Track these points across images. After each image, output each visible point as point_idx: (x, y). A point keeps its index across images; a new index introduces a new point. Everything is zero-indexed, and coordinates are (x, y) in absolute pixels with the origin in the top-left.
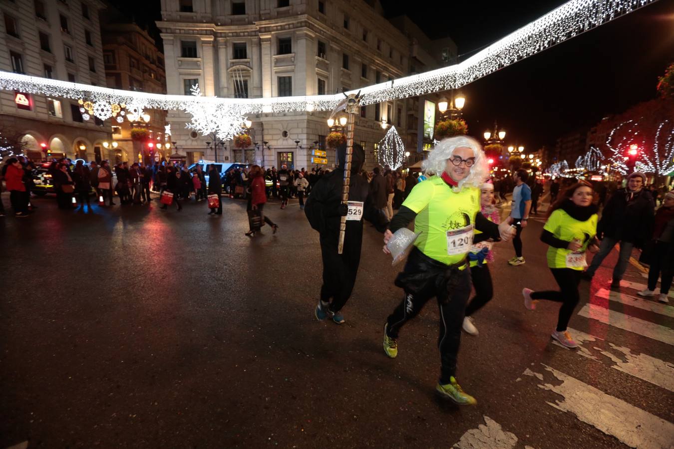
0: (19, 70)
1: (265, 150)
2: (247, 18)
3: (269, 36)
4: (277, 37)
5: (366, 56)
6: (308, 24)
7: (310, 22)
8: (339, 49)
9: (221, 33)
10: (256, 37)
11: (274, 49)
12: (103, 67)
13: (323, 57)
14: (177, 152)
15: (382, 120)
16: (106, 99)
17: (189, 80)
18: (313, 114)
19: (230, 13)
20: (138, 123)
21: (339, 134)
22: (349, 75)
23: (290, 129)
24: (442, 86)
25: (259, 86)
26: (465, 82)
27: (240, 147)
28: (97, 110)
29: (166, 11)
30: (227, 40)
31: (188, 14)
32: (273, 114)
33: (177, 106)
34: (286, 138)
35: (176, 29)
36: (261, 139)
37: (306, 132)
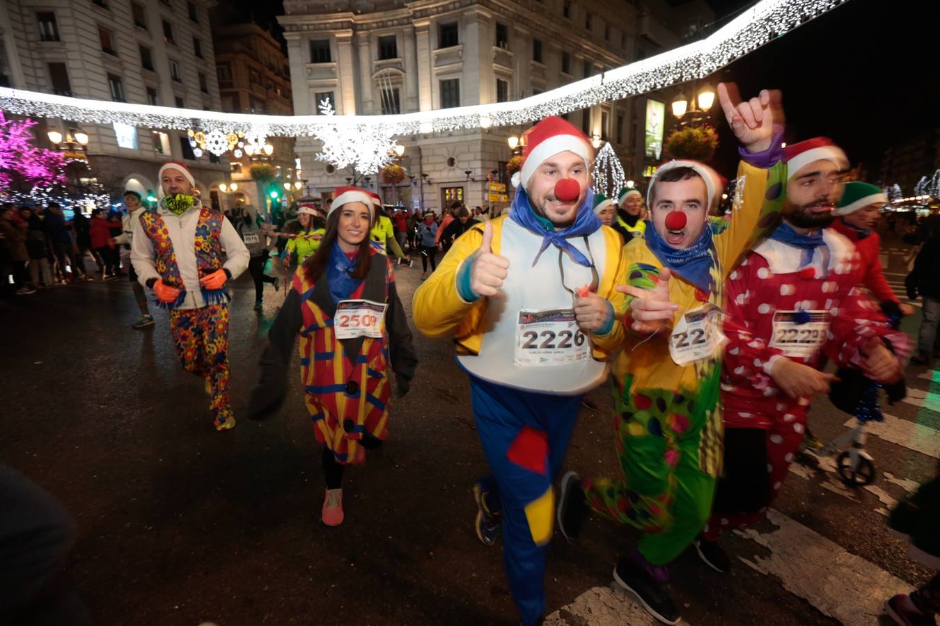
0: (119, 97)
1: (424, 186)
3: (427, 23)
4: (437, 23)
5: (569, 41)
8: (528, 33)
9: (362, 24)
10: (409, 26)
11: (434, 41)
12: (217, 85)
13: (504, 47)
14: (308, 192)
15: (593, 135)
16: (218, 127)
17: (323, 94)
18: (490, 131)
20: (259, 156)
22: (544, 69)
23: (460, 153)
24: (679, 75)
25: (414, 95)
27: (389, 182)
28: (211, 142)
30: (370, 34)
32: (434, 135)
33: (306, 131)
34: (453, 167)
35: (303, 25)
36: (419, 171)
37: (480, 158)
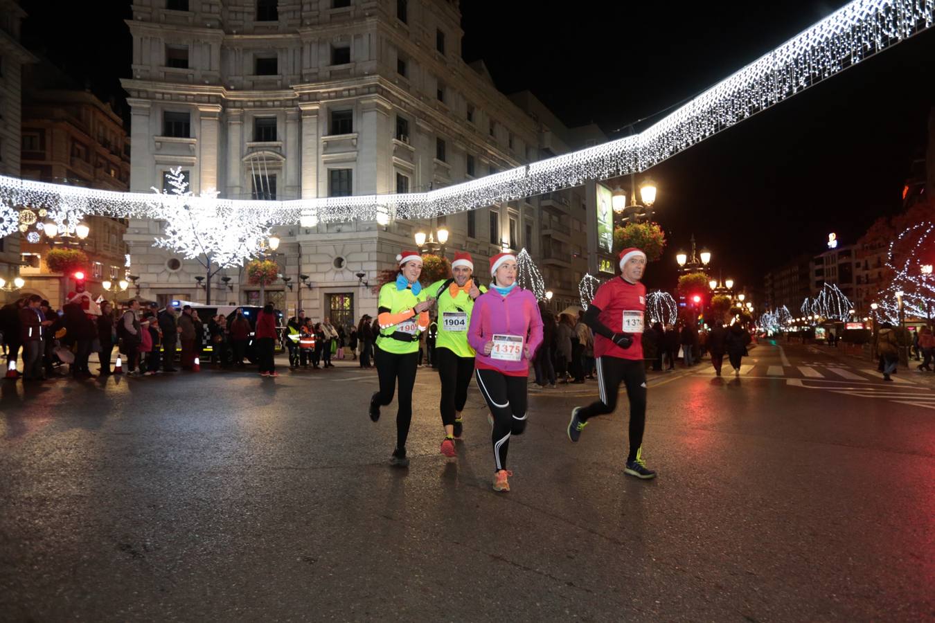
1: (302, 290)
2: (281, 80)
3: (315, 107)
4: (328, 108)
5: (473, 144)
6: (380, 90)
7: (382, 86)
8: (432, 131)
9: (234, 101)
10: (294, 108)
11: (324, 127)
12: (19, 153)
13: (405, 140)
14: (138, 293)
15: (502, 243)
18: (387, 229)
19: (251, 73)
20: (66, 239)
21: (436, 257)
22: (448, 169)
23: (350, 254)
25: (296, 185)
26: (655, 160)
27: (257, 284)
29: (141, 64)
30: (244, 112)
31: (180, 70)
32: (317, 229)
33: (143, 211)
34: (341, 269)
35: (156, 92)
36: (297, 272)
37: (375, 259)
